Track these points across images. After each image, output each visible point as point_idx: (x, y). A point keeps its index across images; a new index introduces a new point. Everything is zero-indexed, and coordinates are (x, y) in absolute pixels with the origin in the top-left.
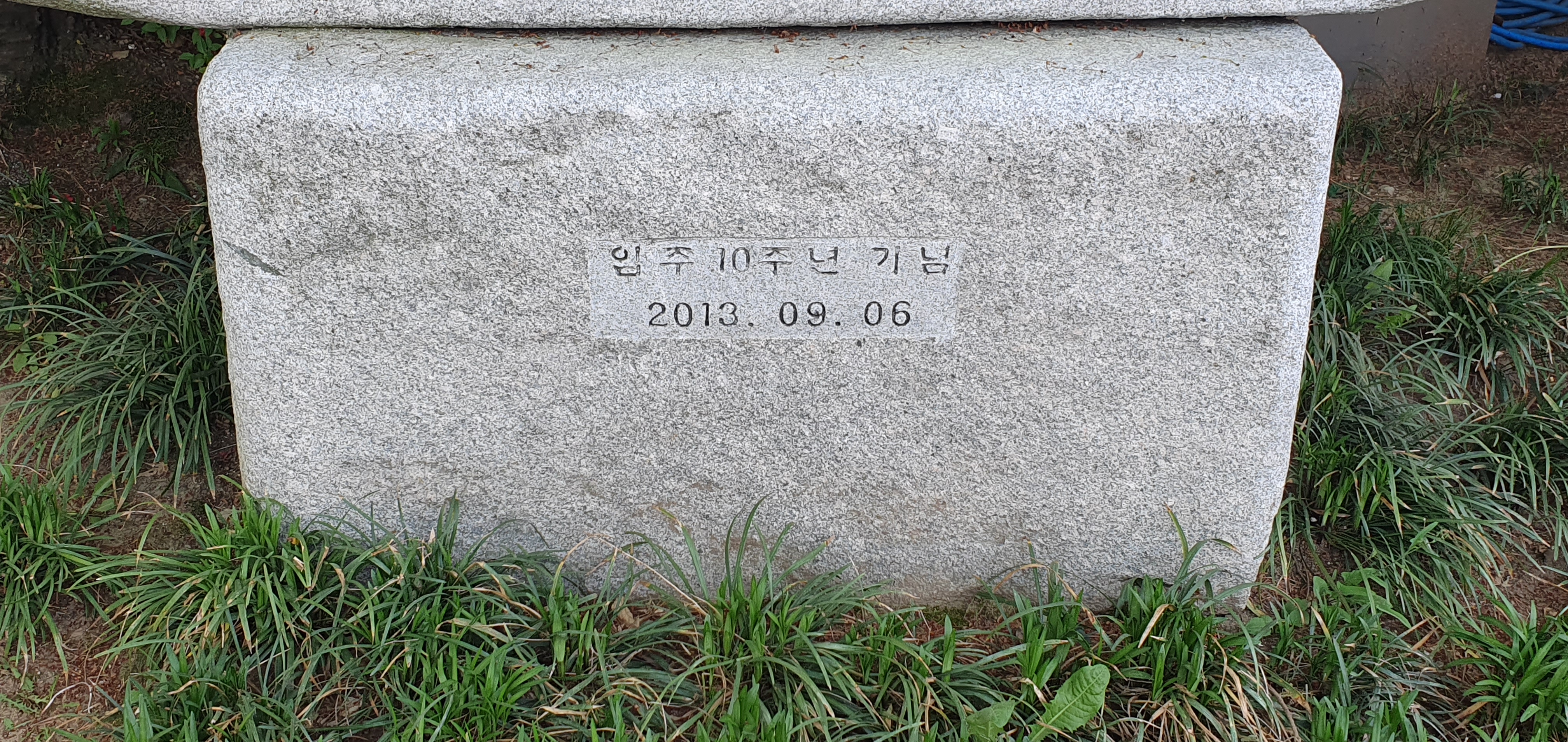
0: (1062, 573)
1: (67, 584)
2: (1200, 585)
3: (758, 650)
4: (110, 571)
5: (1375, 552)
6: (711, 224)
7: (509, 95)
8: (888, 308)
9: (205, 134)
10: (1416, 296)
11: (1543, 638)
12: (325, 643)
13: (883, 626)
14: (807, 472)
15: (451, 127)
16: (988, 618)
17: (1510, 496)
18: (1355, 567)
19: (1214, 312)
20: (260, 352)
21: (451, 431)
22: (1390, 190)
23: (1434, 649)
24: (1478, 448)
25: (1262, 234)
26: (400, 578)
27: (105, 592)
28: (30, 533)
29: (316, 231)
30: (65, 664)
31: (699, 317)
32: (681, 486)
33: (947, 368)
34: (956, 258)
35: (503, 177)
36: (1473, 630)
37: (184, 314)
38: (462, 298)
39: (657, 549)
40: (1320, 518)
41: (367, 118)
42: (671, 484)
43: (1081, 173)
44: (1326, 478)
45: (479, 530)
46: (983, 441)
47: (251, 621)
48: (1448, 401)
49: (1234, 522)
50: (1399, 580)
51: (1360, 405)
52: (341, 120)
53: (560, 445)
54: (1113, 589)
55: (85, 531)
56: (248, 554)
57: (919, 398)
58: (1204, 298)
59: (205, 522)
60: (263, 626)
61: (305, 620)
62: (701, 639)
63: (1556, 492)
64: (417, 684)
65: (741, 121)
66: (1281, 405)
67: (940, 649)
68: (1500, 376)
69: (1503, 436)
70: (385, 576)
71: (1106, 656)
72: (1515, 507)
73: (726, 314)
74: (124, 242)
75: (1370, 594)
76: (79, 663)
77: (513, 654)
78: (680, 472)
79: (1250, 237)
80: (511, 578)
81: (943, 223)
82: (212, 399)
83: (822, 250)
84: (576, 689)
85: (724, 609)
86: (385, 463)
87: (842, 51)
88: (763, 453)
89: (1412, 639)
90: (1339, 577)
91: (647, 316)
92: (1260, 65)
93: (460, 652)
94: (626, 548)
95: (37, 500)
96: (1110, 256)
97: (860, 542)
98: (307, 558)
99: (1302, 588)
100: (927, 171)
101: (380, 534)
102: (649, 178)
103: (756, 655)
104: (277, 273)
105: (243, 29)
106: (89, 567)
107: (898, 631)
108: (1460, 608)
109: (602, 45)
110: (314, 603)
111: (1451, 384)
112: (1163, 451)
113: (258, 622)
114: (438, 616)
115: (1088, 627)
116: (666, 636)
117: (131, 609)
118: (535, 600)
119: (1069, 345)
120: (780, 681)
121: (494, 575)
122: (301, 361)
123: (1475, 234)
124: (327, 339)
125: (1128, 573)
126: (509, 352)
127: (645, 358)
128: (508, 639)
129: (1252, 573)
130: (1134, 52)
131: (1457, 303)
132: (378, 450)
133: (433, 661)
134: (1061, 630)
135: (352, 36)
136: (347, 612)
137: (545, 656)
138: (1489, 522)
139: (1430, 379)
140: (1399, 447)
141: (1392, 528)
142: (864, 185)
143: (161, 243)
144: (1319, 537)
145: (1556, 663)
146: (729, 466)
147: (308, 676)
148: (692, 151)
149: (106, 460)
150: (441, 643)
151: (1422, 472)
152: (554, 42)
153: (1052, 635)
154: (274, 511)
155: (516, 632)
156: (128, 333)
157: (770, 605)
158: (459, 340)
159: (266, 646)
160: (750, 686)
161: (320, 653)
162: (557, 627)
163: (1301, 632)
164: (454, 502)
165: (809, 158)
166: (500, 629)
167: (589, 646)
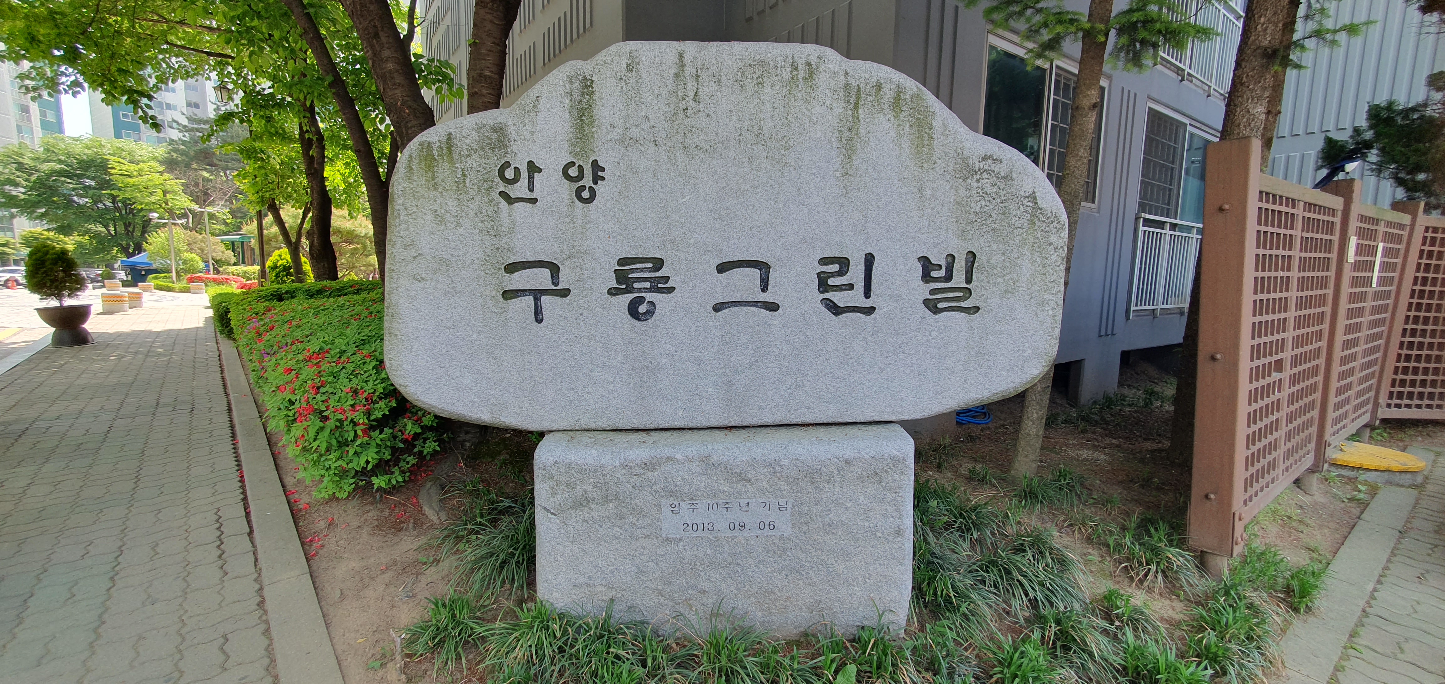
0: (835, 625)
1: (470, 636)
2: (885, 629)
3: (724, 661)
4: (487, 630)
5: (948, 614)
6: (705, 494)
7: (637, 452)
8: (767, 523)
9: (536, 468)
10: (946, 513)
11: (1016, 650)
12: (563, 660)
13: (771, 649)
14: (740, 586)
15: (617, 463)
16: (809, 645)
17: (993, 589)
18: (940, 619)
19: (880, 523)
20: (548, 544)
21: (612, 572)
22: (931, 473)
23: (975, 653)
24: (977, 571)
25: (894, 495)
26: (592, 632)
27: (483, 639)
28: (458, 616)
29: (570, 500)
30: (465, 670)
31: (701, 528)
32: (694, 592)
33: (789, 545)
34: (790, 505)
35: (635, 480)
36: (987, 645)
37: (521, 528)
38: (618, 522)
39: (685, 617)
40: (925, 599)
41: (590, 461)
42: (690, 592)
43: (831, 475)
44: (925, 583)
45: (620, 611)
46: (803, 573)
47: (536, 651)
48: (964, 554)
49: (895, 603)
50: (958, 625)
51: (933, 554)
52: (581, 462)
53: (651, 577)
54: (854, 630)
55: (478, 614)
56: (537, 623)
57: (780, 557)
58: (876, 518)
59: (523, 610)
60: (540, 653)
61: (556, 650)
62: (702, 656)
63: (1009, 588)
64: (596, 677)
65: (715, 459)
66: (907, 557)
67: (792, 658)
68: (980, 541)
69: (986, 566)
70: (587, 631)
71: (854, 661)
72: (995, 594)
73: (710, 527)
74: (502, 501)
75: (948, 631)
76: (470, 669)
77: (632, 664)
78: (694, 587)
79: (889, 496)
80: (632, 631)
81: (785, 493)
82: (528, 559)
83: (743, 503)
84: (656, 679)
85: (711, 644)
86: (588, 585)
87: (748, 434)
88: (724, 579)
89: (966, 649)
90: (935, 624)
91: (682, 528)
92: (886, 438)
93: (613, 662)
94: (674, 618)
95: (462, 602)
96: (843, 504)
97: (760, 613)
98: (558, 624)
99: (922, 629)
100: (778, 475)
101: (585, 613)
102: (684, 479)
103: (723, 663)
104: (555, 515)
105: (551, 431)
106: (478, 629)
107: (776, 652)
108: (982, 635)
109: (668, 434)
110: (560, 643)
111: (964, 546)
112: (867, 576)
113: (539, 651)
114: (605, 647)
115: (846, 648)
116: (689, 655)
117: (492, 646)
118: (641, 641)
119: (831, 536)
120: (733, 674)
121: (626, 630)
122: (562, 547)
123: (963, 489)
124: (571, 539)
125: (859, 624)
126: (634, 542)
127: (681, 543)
128: (630, 657)
129: (903, 623)
130: (844, 434)
131: (961, 515)
132: (587, 580)
133: (602, 667)
134: (836, 650)
135: (586, 433)
136: (572, 646)
137: (644, 666)
138: (988, 601)
139: (956, 543)
140: (950, 571)
141: (952, 603)
142: (757, 480)
143: (515, 502)
144: (926, 607)
145: (1023, 660)
146: (711, 584)
147: (555, 674)
148: (698, 469)
149: (489, 584)
150: (606, 659)
151: (959, 581)
152: (652, 433)
153: (833, 653)
154: (548, 605)
155: (633, 654)
156: (501, 535)
157: (728, 641)
158: (616, 538)
159: (541, 661)
160: (721, 677)
161: (561, 664)
162: (649, 652)
163: (925, 646)
164: (612, 600)
165: (738, 471)
166: (628, 653)
167: (660, 659)
